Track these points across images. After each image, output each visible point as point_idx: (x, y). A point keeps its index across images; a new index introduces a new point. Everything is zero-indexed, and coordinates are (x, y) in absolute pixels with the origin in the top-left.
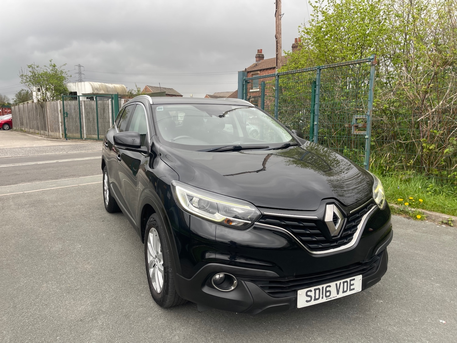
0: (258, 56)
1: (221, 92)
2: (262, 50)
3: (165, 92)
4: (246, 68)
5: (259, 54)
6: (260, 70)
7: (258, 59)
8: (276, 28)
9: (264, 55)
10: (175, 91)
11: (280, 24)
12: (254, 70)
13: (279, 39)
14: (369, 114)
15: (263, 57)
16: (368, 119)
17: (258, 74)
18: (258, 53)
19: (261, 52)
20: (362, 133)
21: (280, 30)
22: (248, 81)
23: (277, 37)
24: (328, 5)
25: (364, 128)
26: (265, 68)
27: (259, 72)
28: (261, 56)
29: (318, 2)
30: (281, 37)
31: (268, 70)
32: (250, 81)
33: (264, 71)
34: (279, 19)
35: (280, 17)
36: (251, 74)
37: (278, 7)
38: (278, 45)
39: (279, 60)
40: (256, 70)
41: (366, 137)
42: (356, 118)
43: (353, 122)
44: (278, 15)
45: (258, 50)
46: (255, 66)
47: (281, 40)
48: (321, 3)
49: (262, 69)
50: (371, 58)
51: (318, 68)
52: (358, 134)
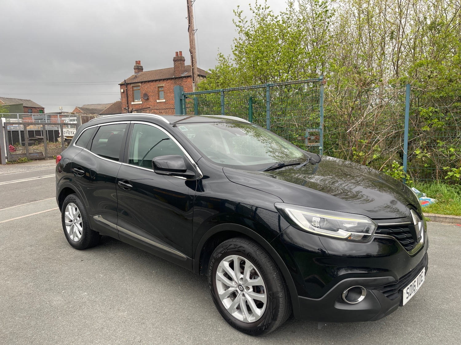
0: (136, 67)
1: (91, 105)
2: (140, 61)
3: (22, 104)
4: (125, 79)
5: (137, 66)
6: (142, 82)
7: (137, 71)
8: (190, 43)
9: (143, 67)
10: (34, 102)
11: (194, 39)
12: (134, 81)
13: (193, 54)
14: (322, 128)
15: (142, 69)
16: (320, 132)
17: (139, 86)
18: (136, 64)
19: (139, 63)
20: (316, 144)
21: (194, 45)
22: (187, 96)
23: (192, 52)
24: (251, 26)
25: (317, 140)
26: (146, 80)
27: (140, 84)
28: (139, 68)
29: (242, 22)
30: (195, 52)
31: (150, 83)
32: (188, 96)
33: (146, 83)
34: (192, 34)
35: (193, 32)
36: (131, 86)
37: (191, 22)
38: (193, 60)
39: (195, 75)
40: (136, 82)
41: (320, 148)
42: (309, 131)
43: (306, 135)
44: (191, 30)
45: (136, 62)
46: (134, 78)
47: (196, 55)
48: (244, 23)
49: (143, 81)
50: (320, 78)
51: (267, 86)
52: (311, 145)
